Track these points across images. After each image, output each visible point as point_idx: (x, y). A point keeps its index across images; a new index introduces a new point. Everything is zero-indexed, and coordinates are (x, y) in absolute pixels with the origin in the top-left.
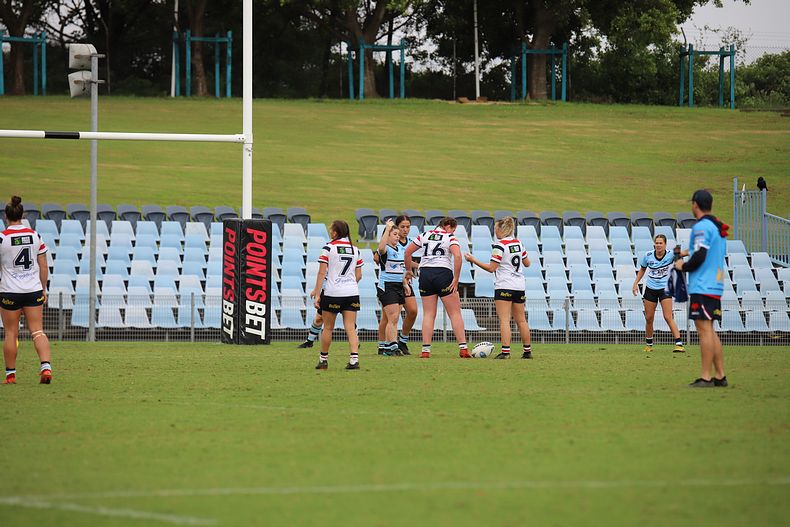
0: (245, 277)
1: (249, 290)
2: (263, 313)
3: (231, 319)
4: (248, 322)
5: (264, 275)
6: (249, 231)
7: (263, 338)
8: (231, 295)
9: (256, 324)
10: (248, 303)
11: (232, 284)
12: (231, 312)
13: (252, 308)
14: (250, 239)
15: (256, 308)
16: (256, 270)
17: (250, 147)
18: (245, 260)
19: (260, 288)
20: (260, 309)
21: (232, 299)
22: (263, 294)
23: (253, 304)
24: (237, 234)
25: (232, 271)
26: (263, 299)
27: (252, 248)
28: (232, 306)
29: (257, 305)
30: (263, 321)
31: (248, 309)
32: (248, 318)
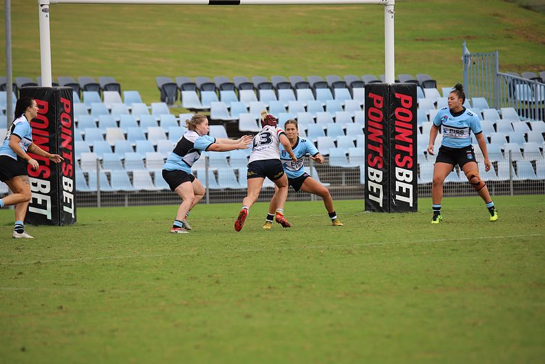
0: (395, 142)
1: (398, 156)
2: (410, 179)
3: (380, 187)
4: (397, 190)
5: (410, 141)
6: (397, 95)
7: (411, 205)
8: (379, 162)
9: (404, 191)
10: (398, 170)
11: (379, 150)
12: (380, 180)
13: (401, 174)
14: (398, 104)
15: (404, 175)
16: (404, 135)
17: (392, 8)
18: (394, 126)
19: (407, 154)
20: (408, 176)
21: (380, 166)
22: (410, 160)
23: (401, 170)
24: (385, 99)
25: (380, 137)
26: (410, 165)
27: (399, 113)
28: (380, 173)
29: (406, 172)
30: (411, 187)
31: (398, 176)
32: (398, 184)
